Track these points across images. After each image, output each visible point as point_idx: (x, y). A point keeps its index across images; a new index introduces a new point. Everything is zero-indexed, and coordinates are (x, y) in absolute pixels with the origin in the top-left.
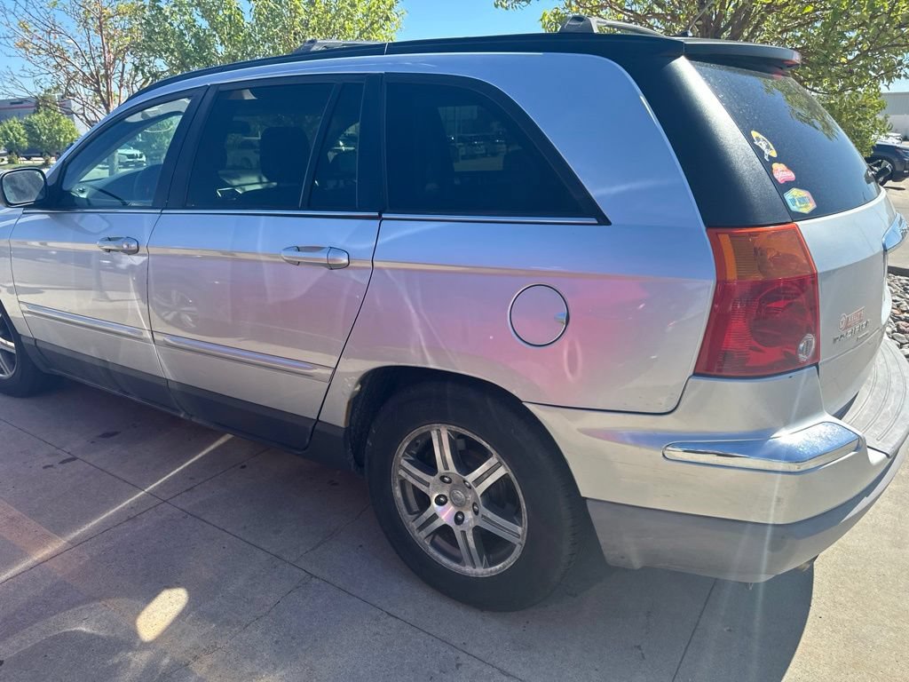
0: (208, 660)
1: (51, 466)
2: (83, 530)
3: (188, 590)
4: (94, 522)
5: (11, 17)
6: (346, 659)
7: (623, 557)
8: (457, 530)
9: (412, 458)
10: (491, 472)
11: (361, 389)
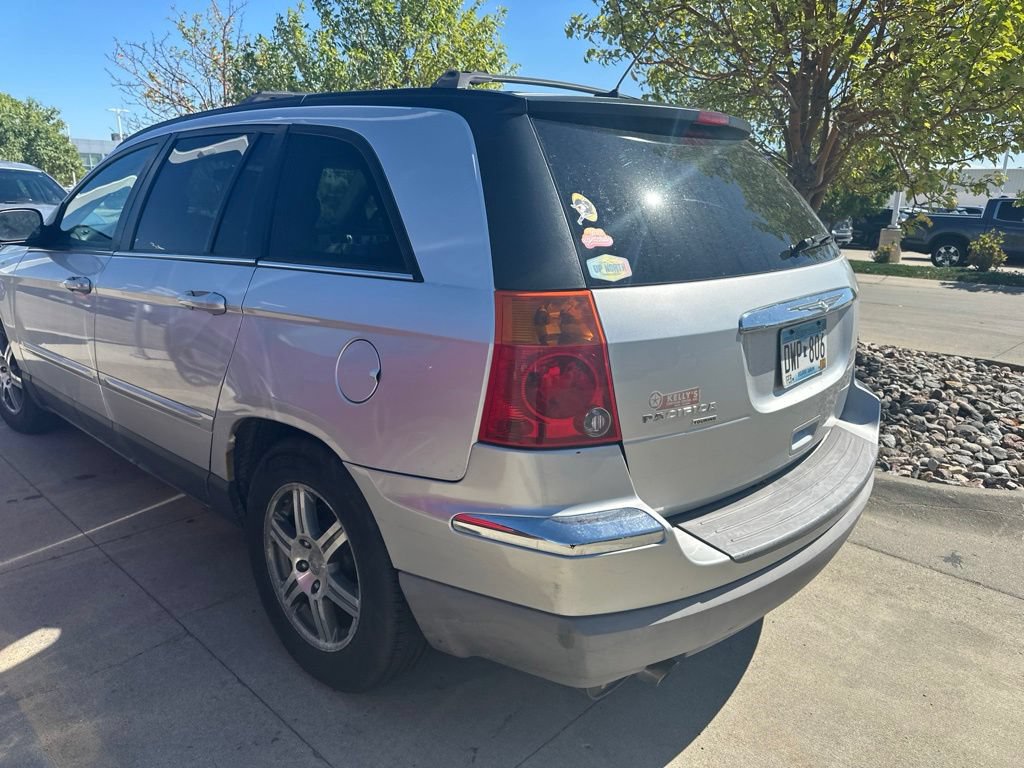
0: (40, 698)
1: (15, 501)
2: (7, 562)
3: (63, 632)
4: (20, 557)
5: (138, 65)
6: (169, 717)
7: (440, 641)
8: (312, 598)
9: (282, 519)
10: (338, 536)
11: (236, 440)
